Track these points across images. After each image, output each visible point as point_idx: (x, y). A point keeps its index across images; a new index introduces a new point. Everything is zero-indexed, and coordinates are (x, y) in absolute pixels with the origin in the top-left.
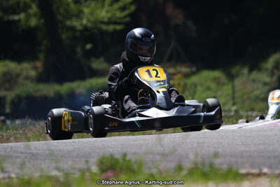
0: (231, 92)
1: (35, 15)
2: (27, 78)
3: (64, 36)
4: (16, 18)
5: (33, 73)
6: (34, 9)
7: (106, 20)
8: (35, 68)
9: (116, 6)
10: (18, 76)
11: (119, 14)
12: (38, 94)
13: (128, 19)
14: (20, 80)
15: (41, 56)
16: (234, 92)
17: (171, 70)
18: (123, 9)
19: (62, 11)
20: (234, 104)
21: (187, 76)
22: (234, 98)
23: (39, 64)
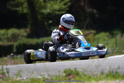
0: (115, 41)
1: (26, 8)
2: (22, 36)
3: (39, 17)
4: (18, 9)
5: (25, 34)
6: (26, 5)
7: (58, 9)
8: (26, 32)
9: (62, 3)
10: (19, 35)
11: (63, 7)
12: (28, 43)
13: (68, 9)
14: (20, 37)
15: (29, 26)
16: (116, 41)
17: (88, 32)
18: (65, 4)
19: (38, 5)
20: (116, 47)
21: (95, 34)
22: (116, 44)
23: (28, 30)
